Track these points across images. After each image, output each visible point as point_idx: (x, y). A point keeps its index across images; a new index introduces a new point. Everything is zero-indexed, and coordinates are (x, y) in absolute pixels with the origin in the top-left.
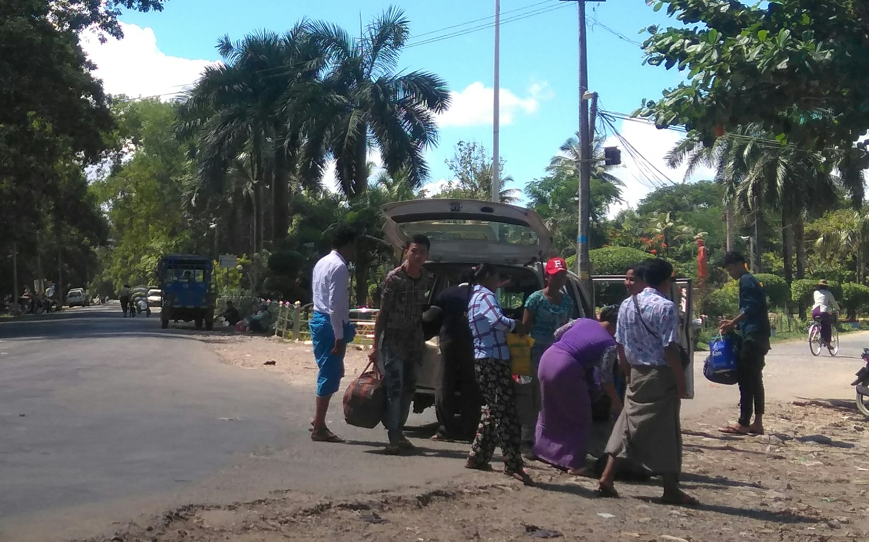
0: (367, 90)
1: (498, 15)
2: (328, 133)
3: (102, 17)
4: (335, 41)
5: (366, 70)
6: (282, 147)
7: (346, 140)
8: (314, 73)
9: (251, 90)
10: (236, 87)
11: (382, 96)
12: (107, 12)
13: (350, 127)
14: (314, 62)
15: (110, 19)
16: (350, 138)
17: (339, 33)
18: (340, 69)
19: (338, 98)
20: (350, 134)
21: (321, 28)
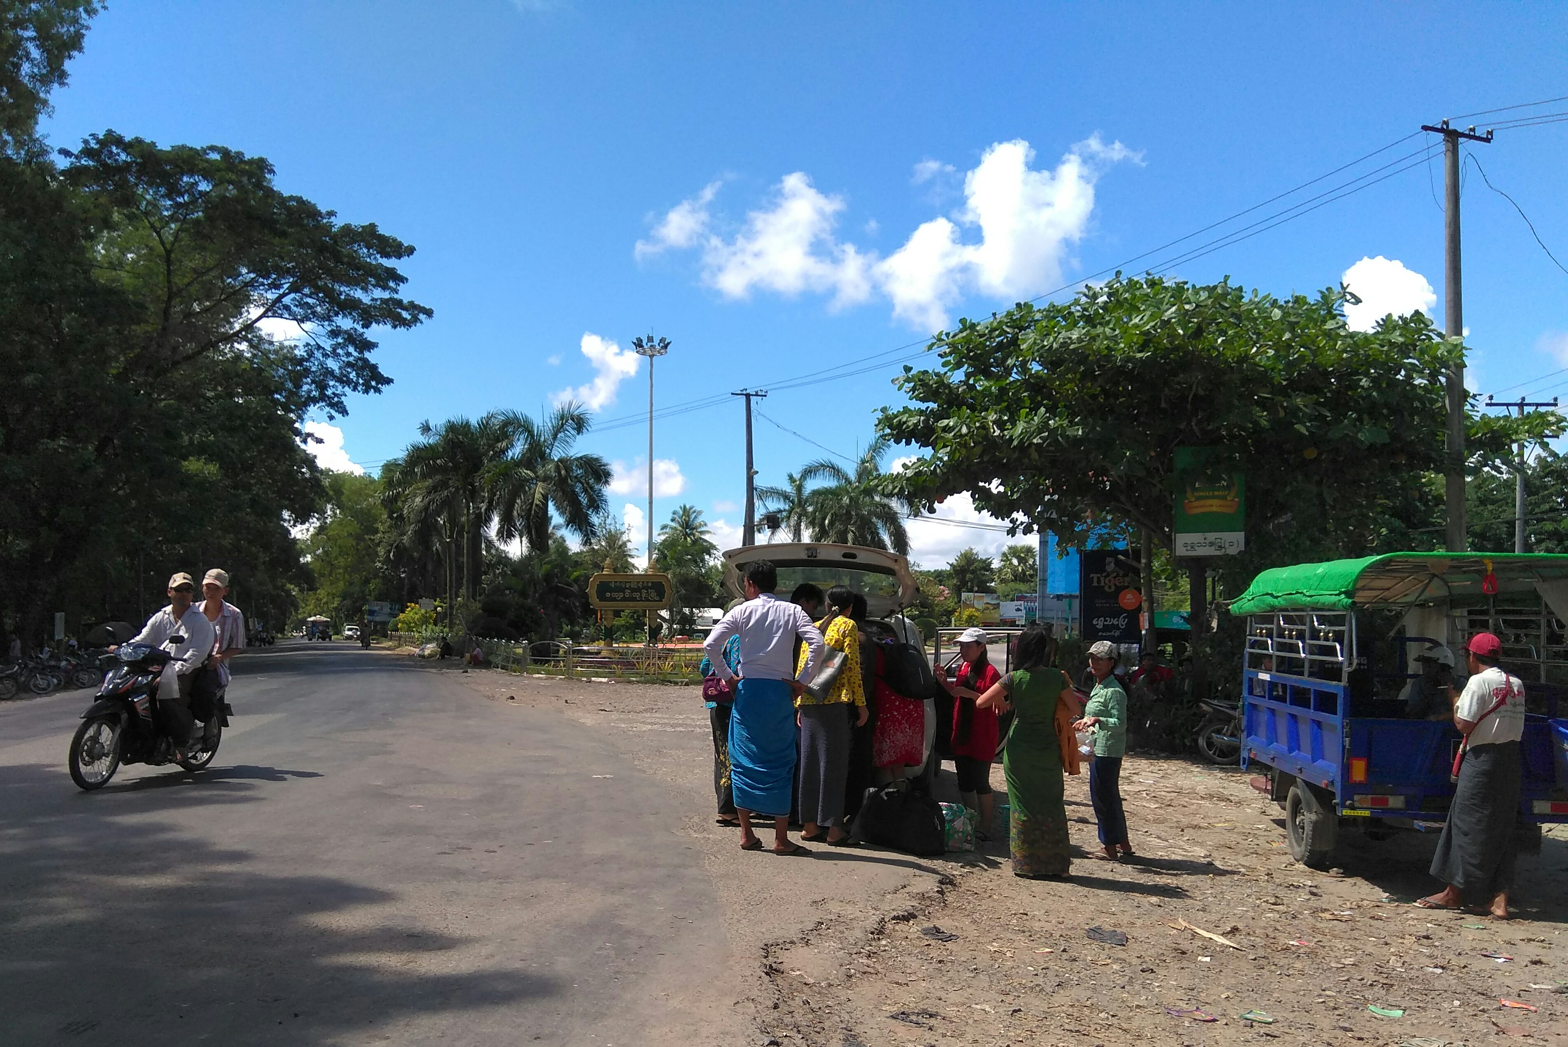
0: (551, 466)
1: (651, 412)
2: (518, 501)
3: (329, 397)
4: (524, 426)
5: (548, 451)
6: (481, 513)
7: (534, 506)
8: (504, 451)
9: (451, 464)
10: (439, 461)
11: (563, 472)
12: (334, 393)
13: (537, 496)
14: (504, 444)
15: (336, 399)
16: (537, 505)
17: (526, 420)
18: (529, 449)
19: (527, 473)
20: (536, 502)
21: (512, 415)
